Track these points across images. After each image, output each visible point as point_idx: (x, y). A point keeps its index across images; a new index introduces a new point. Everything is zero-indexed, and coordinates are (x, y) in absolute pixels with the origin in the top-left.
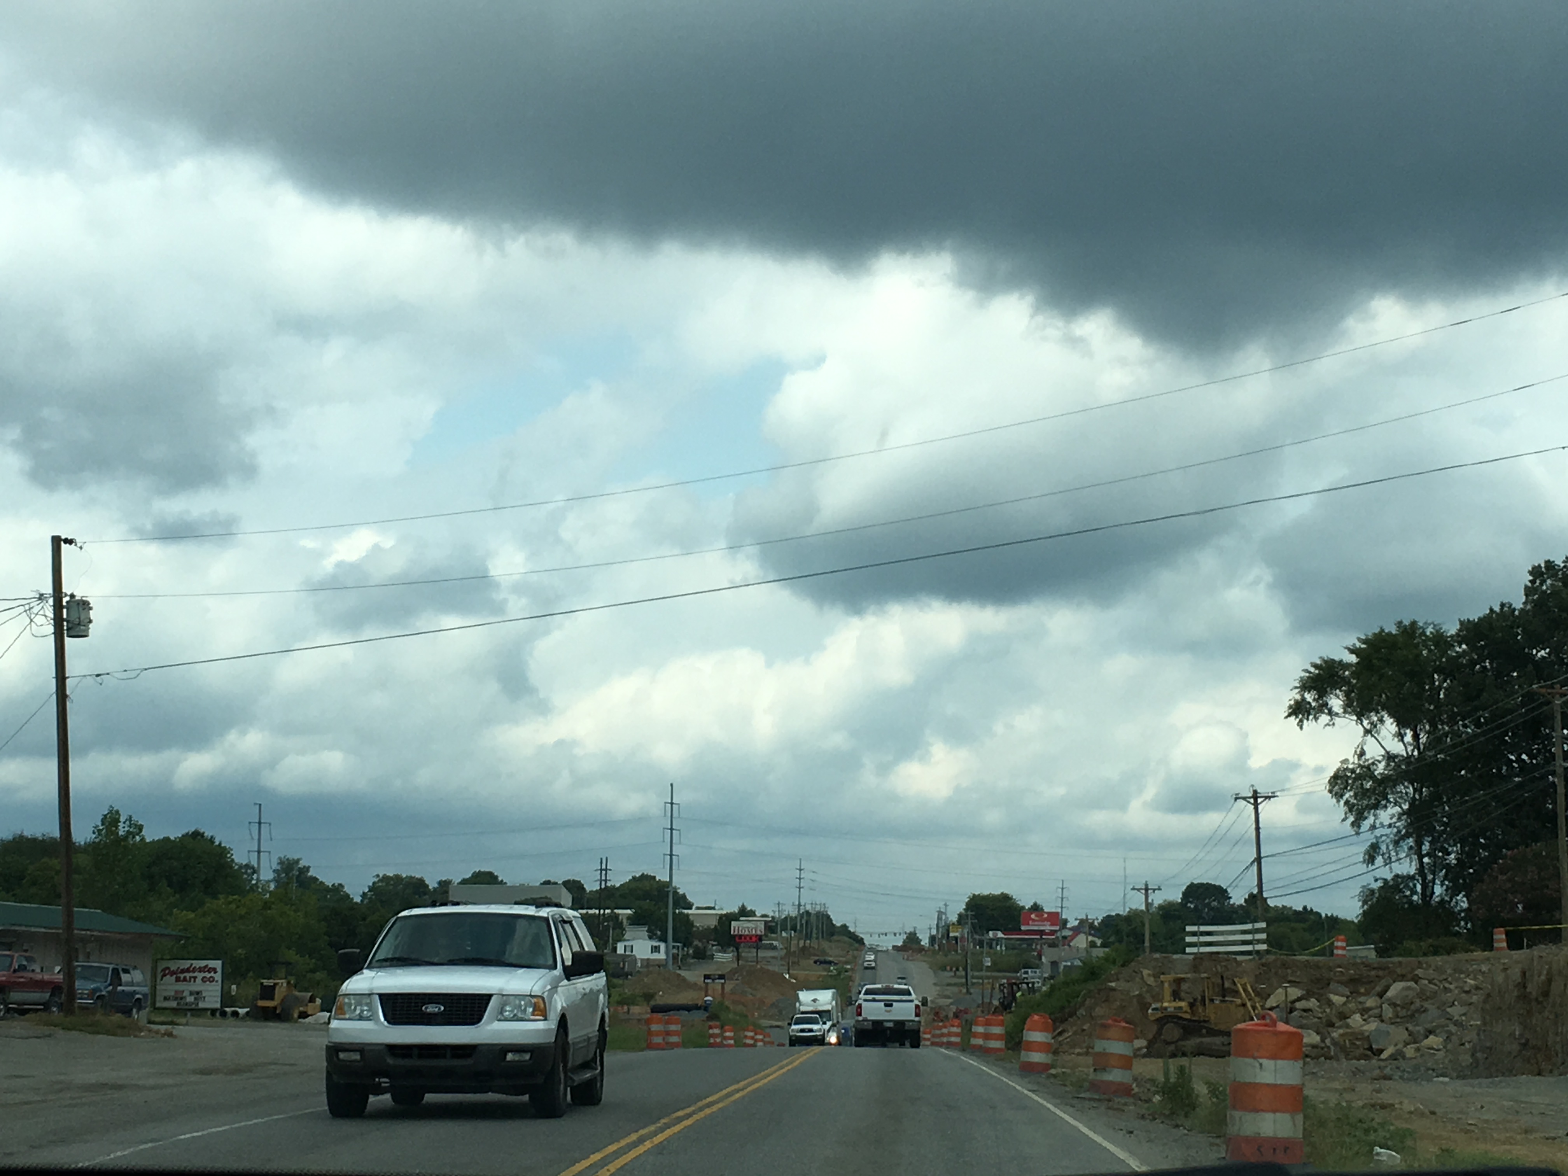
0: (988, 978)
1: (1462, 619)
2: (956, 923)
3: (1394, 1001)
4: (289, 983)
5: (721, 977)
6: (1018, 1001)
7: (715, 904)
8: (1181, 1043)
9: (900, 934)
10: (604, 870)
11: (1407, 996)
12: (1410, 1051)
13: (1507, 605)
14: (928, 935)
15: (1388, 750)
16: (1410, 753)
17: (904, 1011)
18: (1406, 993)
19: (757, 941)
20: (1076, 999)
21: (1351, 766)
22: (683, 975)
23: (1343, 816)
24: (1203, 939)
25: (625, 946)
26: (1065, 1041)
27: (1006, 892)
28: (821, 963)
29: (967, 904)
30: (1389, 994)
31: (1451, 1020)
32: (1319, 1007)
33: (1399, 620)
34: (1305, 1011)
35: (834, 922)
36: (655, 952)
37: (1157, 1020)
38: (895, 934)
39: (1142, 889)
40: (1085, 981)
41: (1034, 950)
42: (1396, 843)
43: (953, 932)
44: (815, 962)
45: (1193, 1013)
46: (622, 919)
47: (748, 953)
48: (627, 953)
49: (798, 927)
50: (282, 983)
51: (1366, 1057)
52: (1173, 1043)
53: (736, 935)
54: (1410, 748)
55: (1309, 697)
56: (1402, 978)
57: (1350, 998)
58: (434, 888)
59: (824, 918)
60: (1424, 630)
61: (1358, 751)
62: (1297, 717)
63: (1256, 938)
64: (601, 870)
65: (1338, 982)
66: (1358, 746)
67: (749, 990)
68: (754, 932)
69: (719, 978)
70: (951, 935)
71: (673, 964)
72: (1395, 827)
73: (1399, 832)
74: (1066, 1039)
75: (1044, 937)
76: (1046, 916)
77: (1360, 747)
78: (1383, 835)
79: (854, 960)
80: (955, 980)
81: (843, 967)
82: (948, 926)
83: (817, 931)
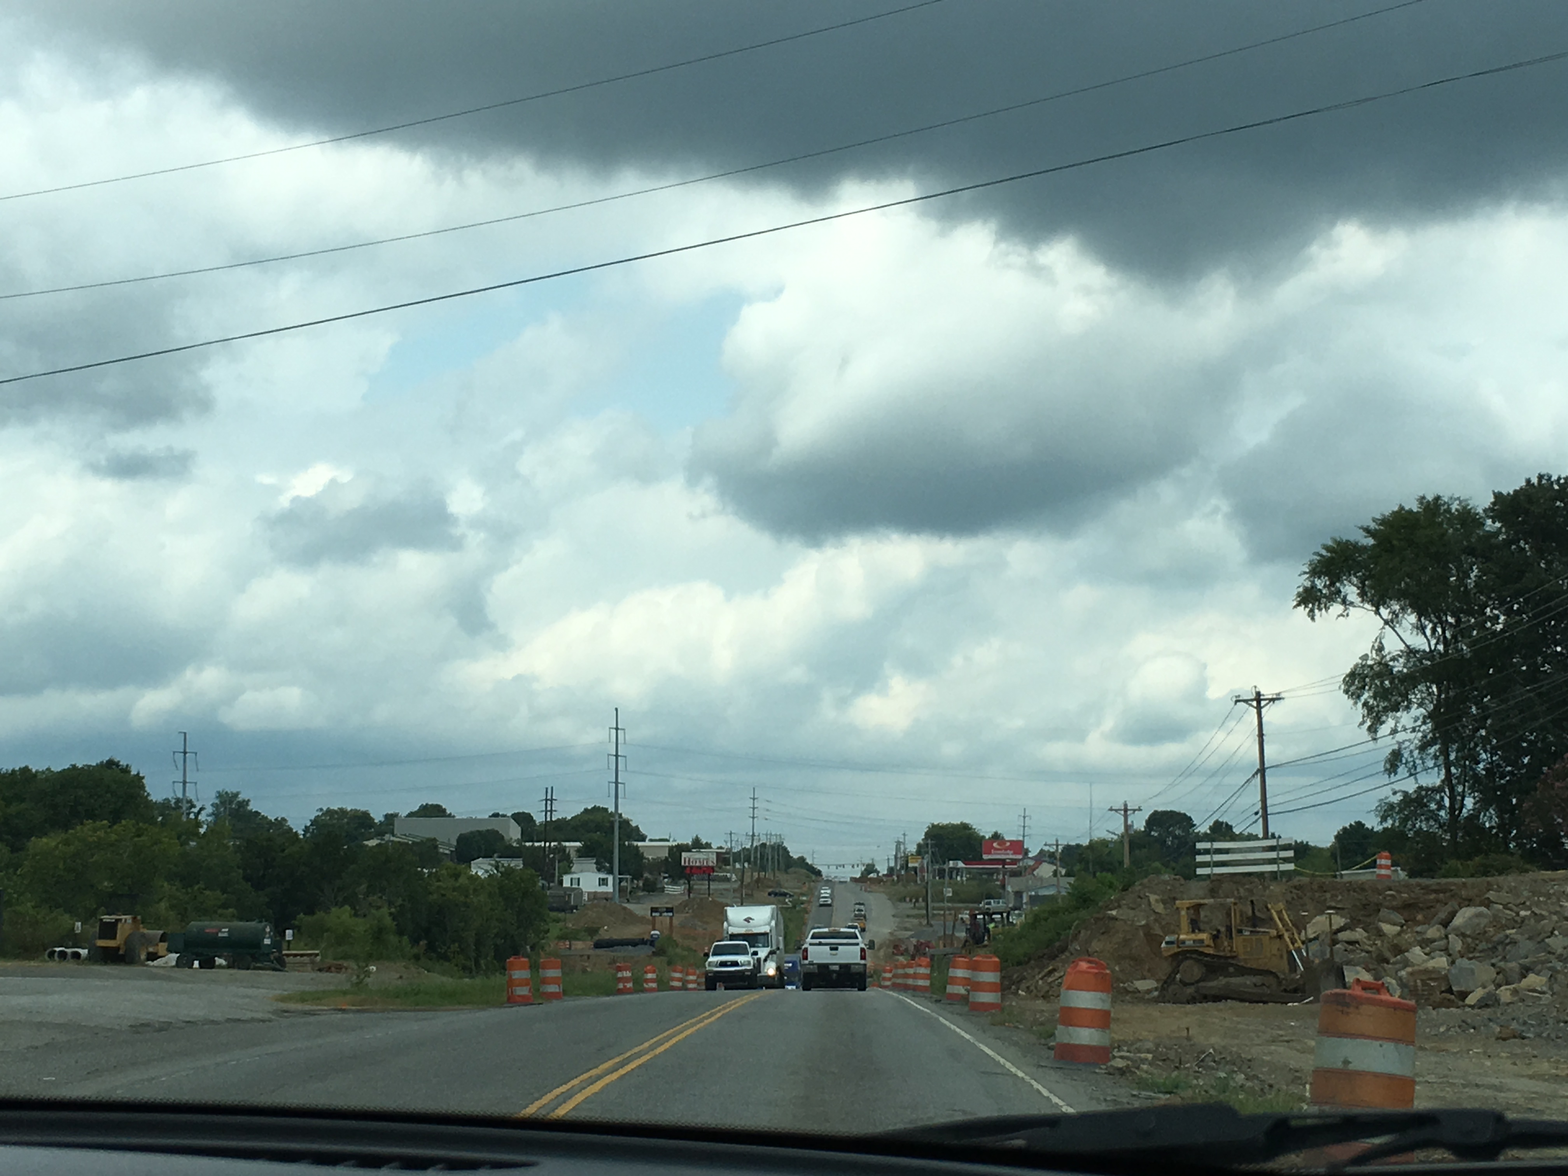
0: (949, 909)
1: (1496, 491)
2: (915, 854)
3: (1463, 930)
4: (134, 919)
5: (669, 910)
6: (991, 933)
7: (670, 837)
8: (1201, 984)
9: (858, 866)
10: (549, 800)
11: (1478, 924)
12: (1505, 994)
13: (1546, 477)
14: (886, 868)
15: (1408, 644)
16: (1433, 648)
17: (849, 954)
18: (1476, 921)
19: (706, 872)
20: (1068, 931)
21: (1370, 662)
22: (629, 907)
23: (1361, 720)
24: (1218, 858)
25: (572, 879)
26: (1057, 982)
27: (966, 821)
28: (776, 894)
29: (926, 834)
30: (1458, 921)
31: (1554, 954)
32: (1369, 938)
33: (1422, 495)
34: (1350, 943)
35: (791, 854)
36: (603, 884)
37: (1171, 956)
38: (853, 866)
39: (1121, 810)
40: (1077, 908)
41: (997, 880)
42: (1423, 748)
43: (912, 862)
44: (770, 894)
45: (1216, 947)
46: (569, 852)
47: (701, 886)
48: (574, 886)
49: (752, 859)
50: (126, 920)
51: (1449, 1004)
52: (1192, 984)
53: (687, 867)
54: (1433, 642)
55: (1319, 583)
56: (1469, 902)
57: (1405, 927)
58: (380, 821)
59: (780, 850)
60: (1449, 505)
61: (1376, 645)
62: (1306, 607)
63: (1281, 856)
64: (546, 800)
65: (1388, 908)
66: (1376, 640)
67: (699, 923)
68: (705, 864)
69: (667, 912)
70: (910, 865)
71: (620, 897)
72: (1419, 731)
73: (1425, 737)
74: (1057, 979)
75: (1006, 866)
76: (1008, 844)
77: (1378, 640)
78: (1406, 740)
79: (810, 892)
80: (916, 912)
81: (799, 899)
82: (907, 858)
83: (773, 863)
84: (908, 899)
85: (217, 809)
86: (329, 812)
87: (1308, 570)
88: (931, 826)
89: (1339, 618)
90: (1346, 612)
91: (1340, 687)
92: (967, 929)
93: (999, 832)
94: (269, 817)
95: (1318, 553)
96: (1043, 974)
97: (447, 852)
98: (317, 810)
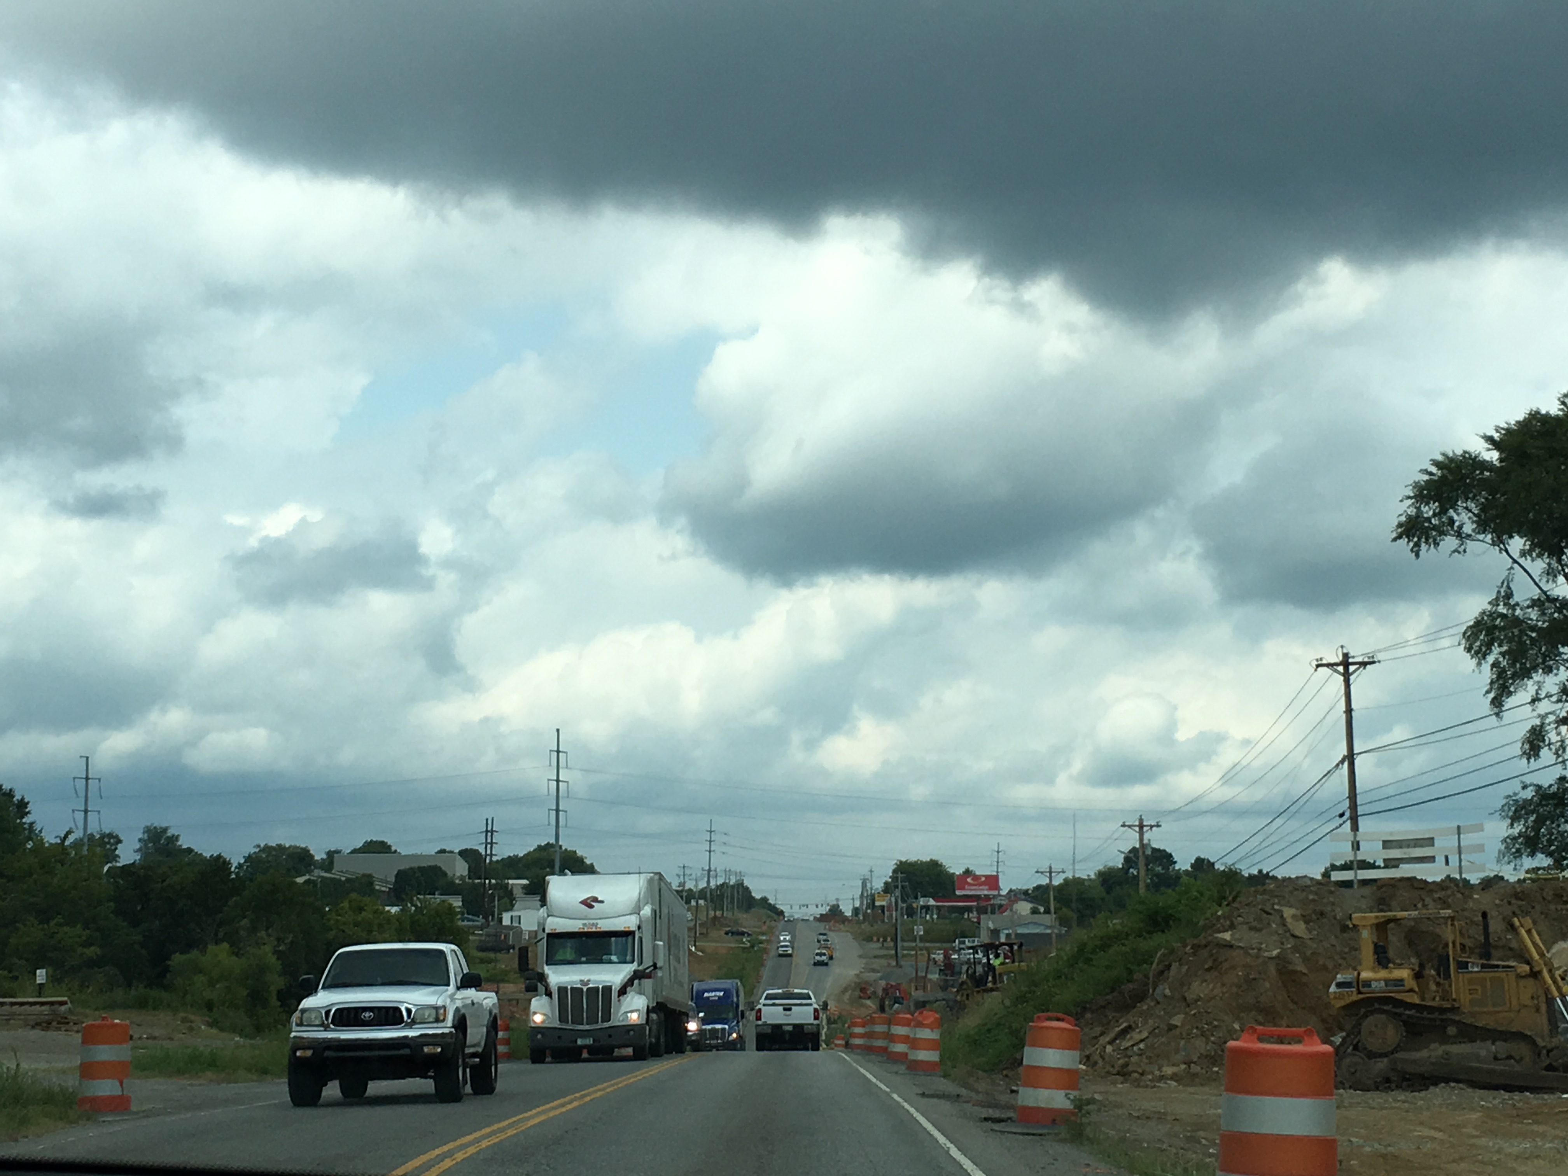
0: (921, 949)
2: (882, 892)
10: (490, 832)
14: (851, 907)
15: (1544, 590)
17: (802, 1015)
20: (1145, 966)
21: (1501, 609)
23: (1484, 688)
25: (512, 917)
28: (733, 933)
29: (894, 871)
35: (753, 894)
37: (1347, 1007)
38: (817, 906)
39: (1138, 825)
41: (971, 918)
43: (878, 900)
44: (727, 933)
45: (1422, 991)
46: (513, 889)
48: (513, 924)
49: (709, 898)
52: (1384, 1055)
55: (1428, 511)
58: (320, 858)
59: (741, 890)
61: (1503, 592)
62: (1410, 540)
64: (487, 832)
70: (877, 904)
75: (981, 903)
76: (981, 879)
77: (1505, 584)
78: (1550, 713)
79: (771, 931)
80: (883, 952)
81: (757, 939)
82: (873, 896)
83: (732, 902)
84: (875, 939)
85: (146, 845)
86: (267, 849)
87: (1412, 495)
88: (898, 863)
89: (1453, 555)
90: (1463, 547)
91: (1459, 644)
92: (940, 970)
93: (970, 869)
94: (204, 854)
95: (1426, 470)
96: (1112, 1035)
97: (383, 889)
98: (254, 847)
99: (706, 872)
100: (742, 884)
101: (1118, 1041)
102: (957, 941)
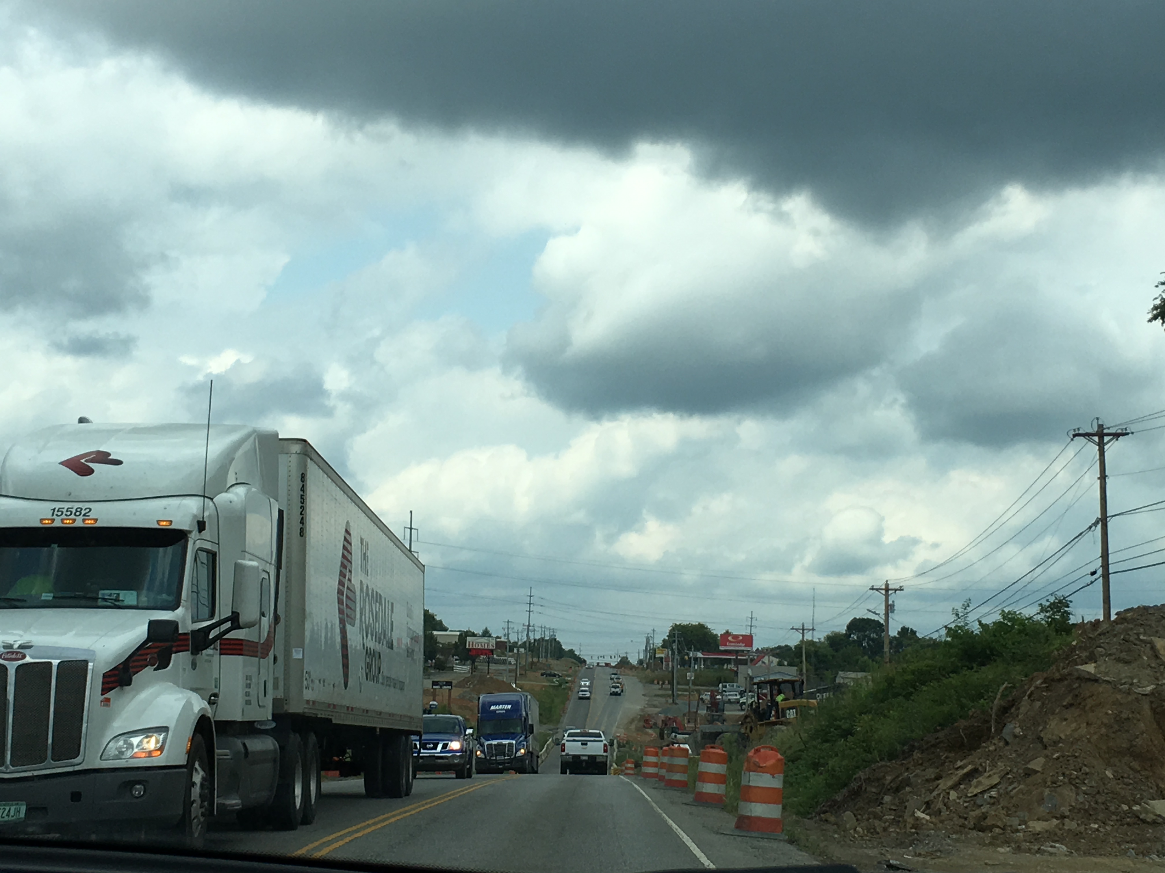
0: (692, 691)
2: (661, 647)
5: (449, 684)
14: (637, 658)
19: (486, 654)
27: (701, 622)
29: (670, 632)
35: (563, 647)
43: (659, 653)
44: (542, 675)
47: (482, 666)
53: (471, 650)
59: (554, 643)
68: (486, 647)
69: (446, 685)
70: (657, 656)
76: (739, 639)
79: (575, 674)
80: (662, 692)
81: (564, 679)
82: (655, 650)
83: (546, 652)
84: (656, 682)
88: (673, 626)
92: (708, 707)
93: (730, 631)
99: (526, 627)
100: (555, 639)
101: (962, 786)
102: (721, 685)
